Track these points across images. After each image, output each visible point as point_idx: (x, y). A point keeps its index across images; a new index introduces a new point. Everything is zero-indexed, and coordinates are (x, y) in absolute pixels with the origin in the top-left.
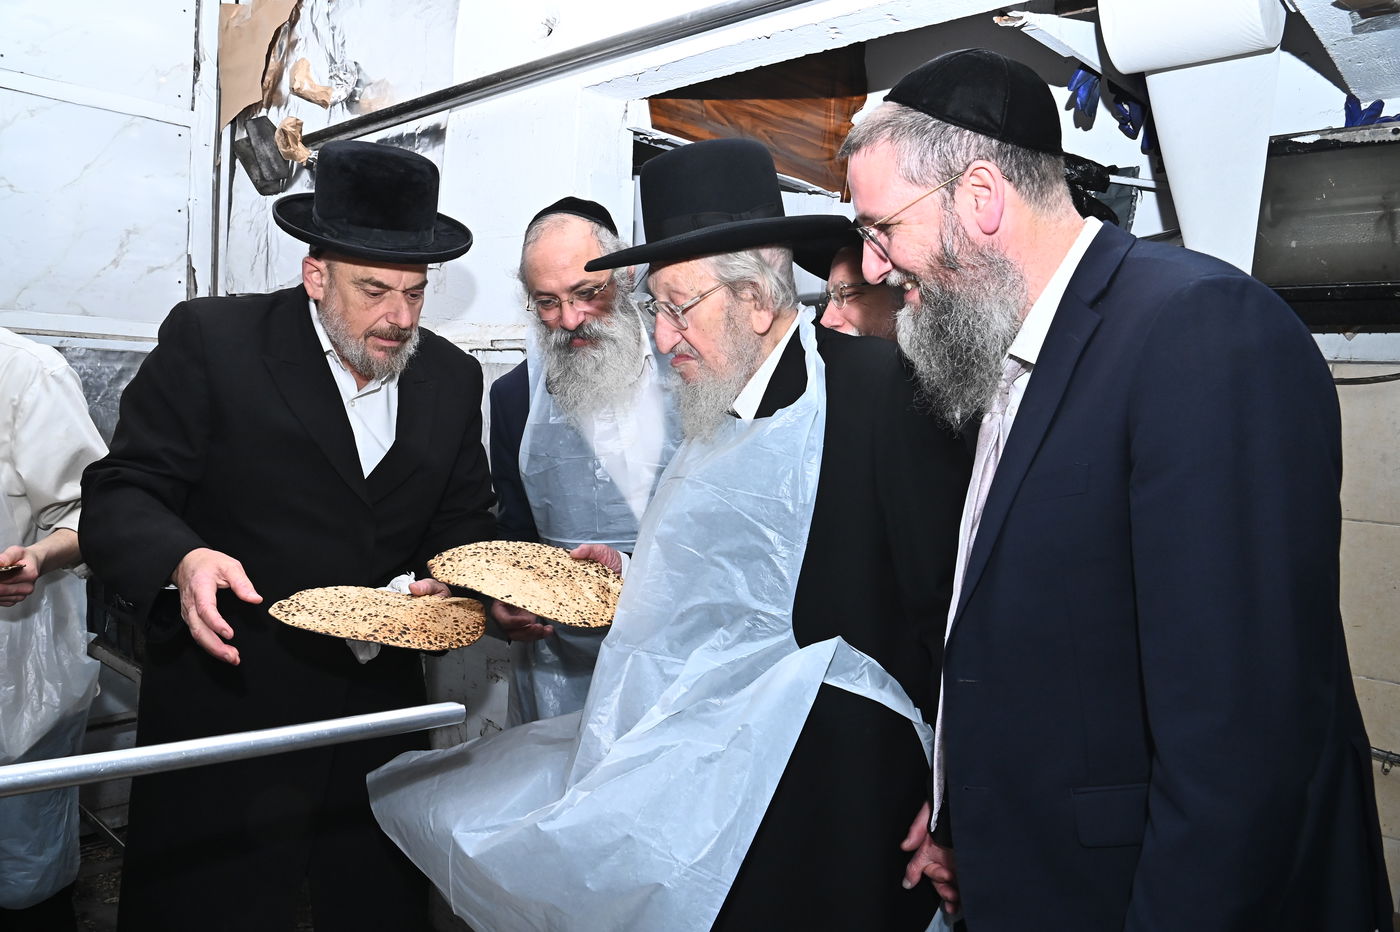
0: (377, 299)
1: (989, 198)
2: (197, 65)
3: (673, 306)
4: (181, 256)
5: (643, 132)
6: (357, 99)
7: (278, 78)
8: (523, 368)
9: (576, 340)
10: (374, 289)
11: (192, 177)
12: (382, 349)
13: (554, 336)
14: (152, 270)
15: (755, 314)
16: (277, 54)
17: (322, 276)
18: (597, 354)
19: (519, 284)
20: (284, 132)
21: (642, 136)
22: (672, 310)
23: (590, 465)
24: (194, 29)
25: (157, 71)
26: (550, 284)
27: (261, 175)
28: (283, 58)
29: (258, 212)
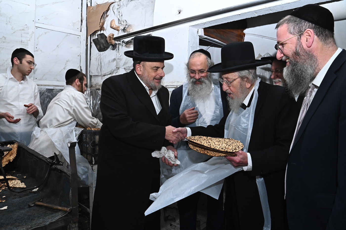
1: (310, 39)
2: (82, 21)
4: (79, 67)
5: (202, 36)
6: (126, 29)
7: (103, 24)
9: (197, 82)
10: (156, 68)
11: (81, 48)
12: (158, 83)
15: (247, 84)
16: (103, 18)
17: (141, 68)
20: (109, 37)
21: (200, 37)
24: (81, 13)
25: (73, 23)
27: (100, 47)
28: (105, 19)
29: (98, 56)
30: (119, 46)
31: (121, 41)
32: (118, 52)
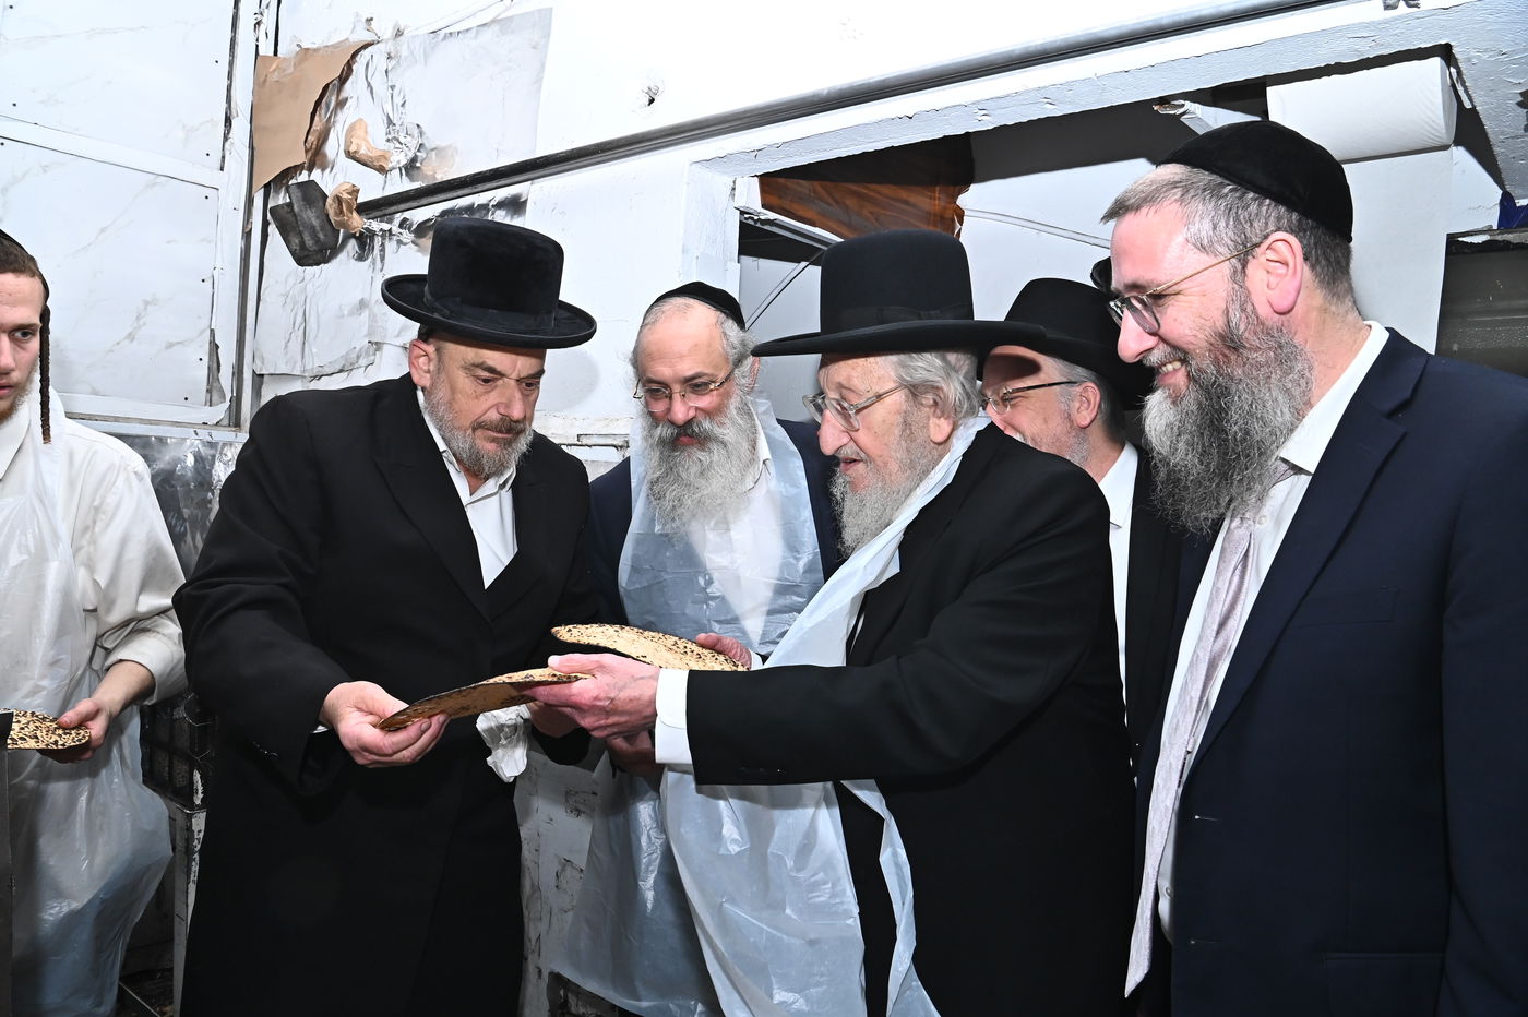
0: (488, 386)
1: (1284, 275)
2: (228, 121)
3: (845, 405)
4: (202, 332)
5: (751, 211)
6: (418, 164)
7: (323, 138)
8: (625, 466)
9: (681, 438)
10: (486, 375)
11: (219, 244)
12: (493, 440)
13: (659, 431)
14: (170, 346)
15: (933, 421)
16: (323, 112)
17: (430, 360)
18: (701, 455)
19: (630, 370)
20: (338, 199)
21: (746, 216)
22: (843, 408)
23: (701, 581)
24: (225, 82)
25: (184, 126)
26: (663, 371)
27: (302, 244)
28: (330, 117)
29: (294, 284)
30: (383, 244)
31: (397, 222)
32: (381, 270)
